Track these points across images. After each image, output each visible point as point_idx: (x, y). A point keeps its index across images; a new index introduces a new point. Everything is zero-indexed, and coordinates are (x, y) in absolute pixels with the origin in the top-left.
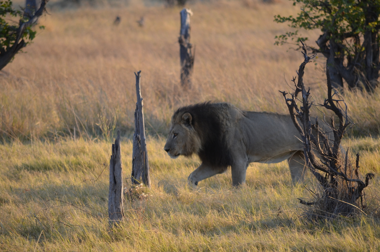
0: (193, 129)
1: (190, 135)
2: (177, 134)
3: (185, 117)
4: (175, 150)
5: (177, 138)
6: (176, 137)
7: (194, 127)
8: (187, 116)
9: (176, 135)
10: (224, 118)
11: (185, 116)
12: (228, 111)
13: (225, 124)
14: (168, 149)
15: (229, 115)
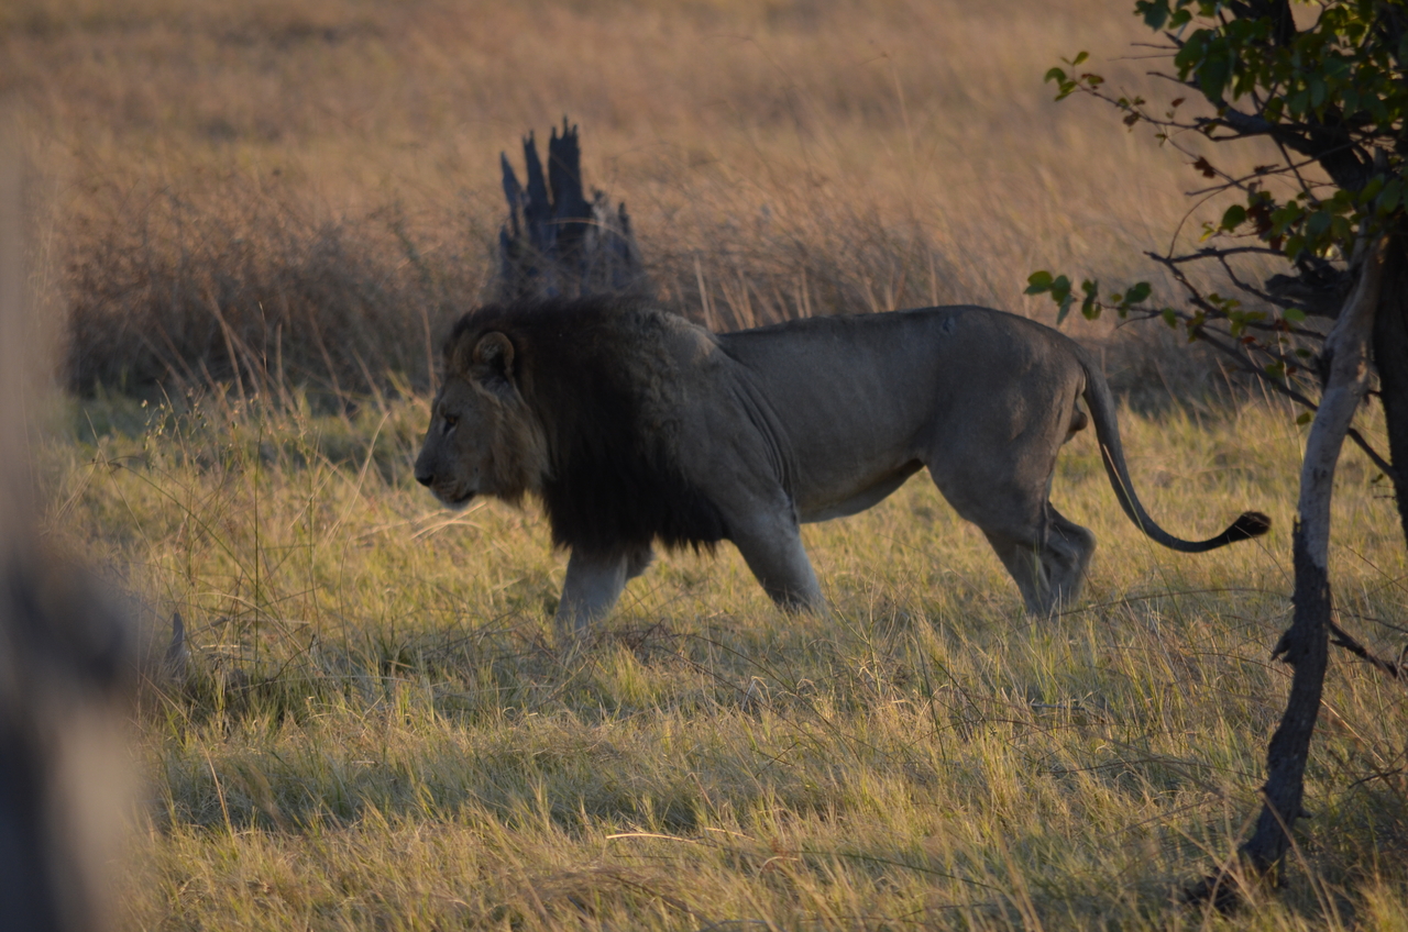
0: (515, 398)
1: (504, 423)
2: (456, 418)
3: (486, 351)
4: (454, 479)
5: (456, 431)
6: (452, 430)
7: (520, 388)
8: (493, 346)
9: (452, 421)
10: (650, 372)
11: (486, 348)
12: (662, 345)
13: (657, 395)
14: (426, 476)
15: (668, 361)
